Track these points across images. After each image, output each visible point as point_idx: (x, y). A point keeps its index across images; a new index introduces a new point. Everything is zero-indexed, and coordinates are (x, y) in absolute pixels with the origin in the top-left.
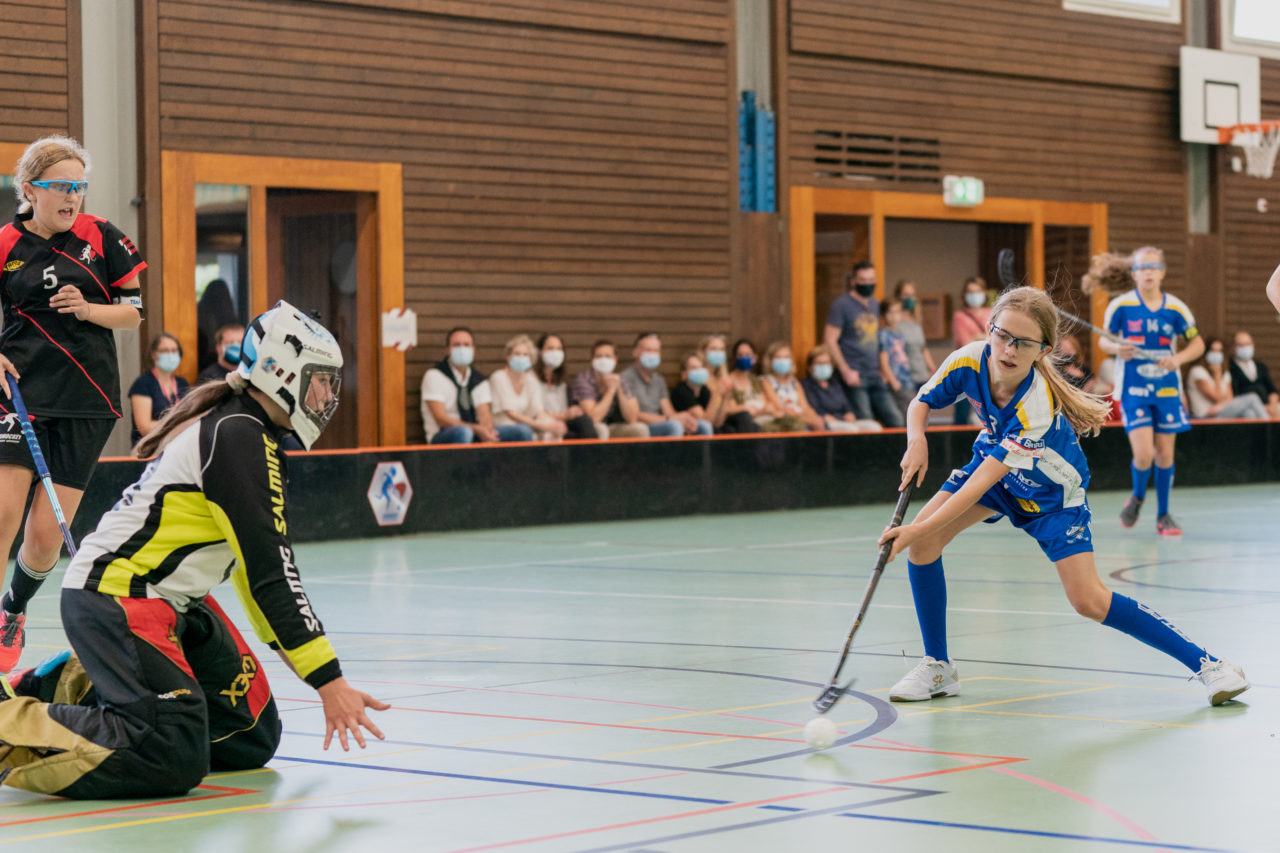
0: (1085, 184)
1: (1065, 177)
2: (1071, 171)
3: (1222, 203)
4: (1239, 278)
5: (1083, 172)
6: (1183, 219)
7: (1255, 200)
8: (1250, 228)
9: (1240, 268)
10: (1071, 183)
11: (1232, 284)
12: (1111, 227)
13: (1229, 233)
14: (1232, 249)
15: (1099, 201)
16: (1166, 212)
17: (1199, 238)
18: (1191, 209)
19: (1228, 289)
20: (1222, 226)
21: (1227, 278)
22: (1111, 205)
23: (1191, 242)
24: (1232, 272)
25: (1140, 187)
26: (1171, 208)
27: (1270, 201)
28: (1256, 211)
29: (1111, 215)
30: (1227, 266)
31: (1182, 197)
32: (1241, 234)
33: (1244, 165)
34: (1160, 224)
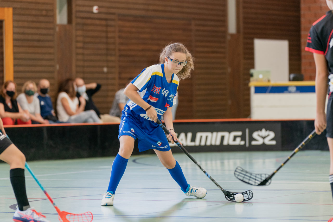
3: (74, 8)
4: (83, 48)
6: (53, 16)
7: (92, 6)
8: (89, 21)
9: (84, 43)
11: (80, 51)
12: (14, 21)
13: (77, 24)
14: (80, 33)
15: (9, 7)
16: (44, 13)
17: (62, 26)
18: (57, 11)
19: (77, 54)
20: (74, 20)
21: (77, 48)
22: (14, 9)
23: (57, 29)
24: (80, 45)
26: (47, 10)
27: (100, 7)
28: (92, 12)
29: (14, 14)
30: (77, 42)
31: (53, 5)
32: (84, 24)
34: (41, 19)
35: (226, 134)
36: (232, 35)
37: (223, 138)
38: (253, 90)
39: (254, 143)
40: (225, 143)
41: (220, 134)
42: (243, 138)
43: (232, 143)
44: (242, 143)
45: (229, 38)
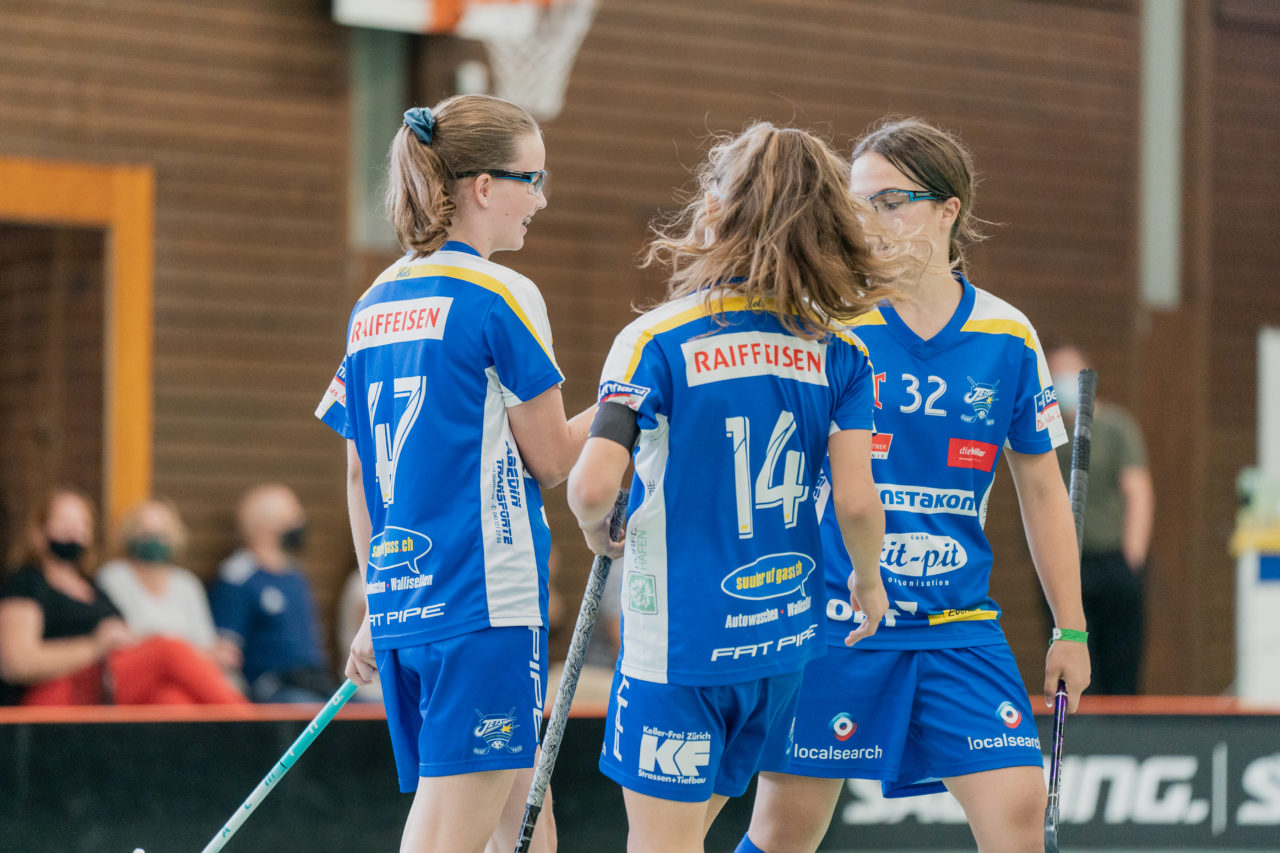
0: (98, 121)
1: (47, 101)
2: (62, 87)
5: (92, 90)
6: (337, 214)
10: (63, 116)
12: (160, 229)
15: (133, 163)
16: (297, 195)
22: (161, 176)
23: (356, 270)
25: (232, 132)
26: (309, 185)
29: (162, 197)
31: (337, 158)
33: (492, 85)
35: (1120, 769)
36: (1160, 317)
37: (1105, 787)
38: (1248, 569)
39: (1249, 814)
40: (1116, 812)
41: (1096, 769)
42: (1200, 787)
43: (1148, 811)
44: (1197, 812)
45: (1142, 326)
